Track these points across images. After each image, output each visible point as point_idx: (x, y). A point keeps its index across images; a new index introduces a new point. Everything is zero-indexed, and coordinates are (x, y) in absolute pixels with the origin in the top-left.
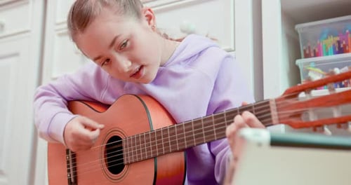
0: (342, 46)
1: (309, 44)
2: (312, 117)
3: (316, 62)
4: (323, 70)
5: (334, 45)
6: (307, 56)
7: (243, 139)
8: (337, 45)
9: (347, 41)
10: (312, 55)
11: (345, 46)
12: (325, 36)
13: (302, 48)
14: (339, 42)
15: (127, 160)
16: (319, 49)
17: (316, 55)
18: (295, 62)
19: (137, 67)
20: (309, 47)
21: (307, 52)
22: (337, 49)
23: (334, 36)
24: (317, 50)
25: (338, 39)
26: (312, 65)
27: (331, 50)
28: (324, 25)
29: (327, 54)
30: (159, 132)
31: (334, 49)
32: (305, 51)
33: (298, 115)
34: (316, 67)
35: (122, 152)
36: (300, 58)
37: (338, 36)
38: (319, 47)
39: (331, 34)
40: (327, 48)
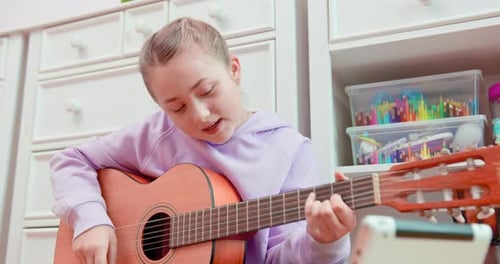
0: (399, 113)
1: (361, 110)
2: (420, 199)
3: (369, 132)
4: (377, 141)
5: (390, 113)
6: (360, 124)
7: (367, 228)
8: (393, 112)
9: (404, 109)
10: (365, 122)
11: (402, 113)
12: (380, 101)
13: (353, 114)
14: (395, 109)
15: (175, 242)
16: (373, 116)
17: (370, 123)
18: (345, 130)
19: (215, 118)
20: (362, 114)
21: (359, 119)
22: (393, 117)
23: (389, 102)
24: (370, 118)
25: (394, 105)
26: (365, 134)
27: (386, 118)
28: (379, 88)
29: (383, 122)
30: (223, 209)
31: (391, 116)
32: (356, 118)
33: (404, 195)
34: (369, 137)
35: (168, 232)
36: (351, 126)
37: (395, 101)
38: (373, 113)
39: (386, 99)
40: (382, 116)
